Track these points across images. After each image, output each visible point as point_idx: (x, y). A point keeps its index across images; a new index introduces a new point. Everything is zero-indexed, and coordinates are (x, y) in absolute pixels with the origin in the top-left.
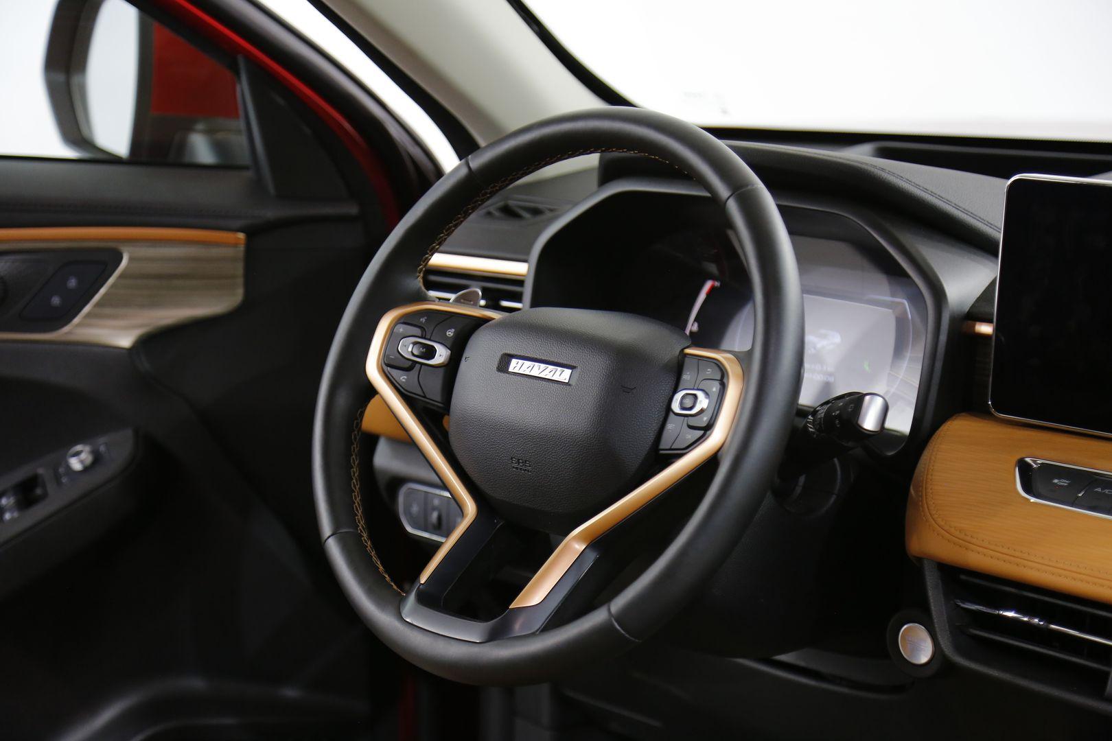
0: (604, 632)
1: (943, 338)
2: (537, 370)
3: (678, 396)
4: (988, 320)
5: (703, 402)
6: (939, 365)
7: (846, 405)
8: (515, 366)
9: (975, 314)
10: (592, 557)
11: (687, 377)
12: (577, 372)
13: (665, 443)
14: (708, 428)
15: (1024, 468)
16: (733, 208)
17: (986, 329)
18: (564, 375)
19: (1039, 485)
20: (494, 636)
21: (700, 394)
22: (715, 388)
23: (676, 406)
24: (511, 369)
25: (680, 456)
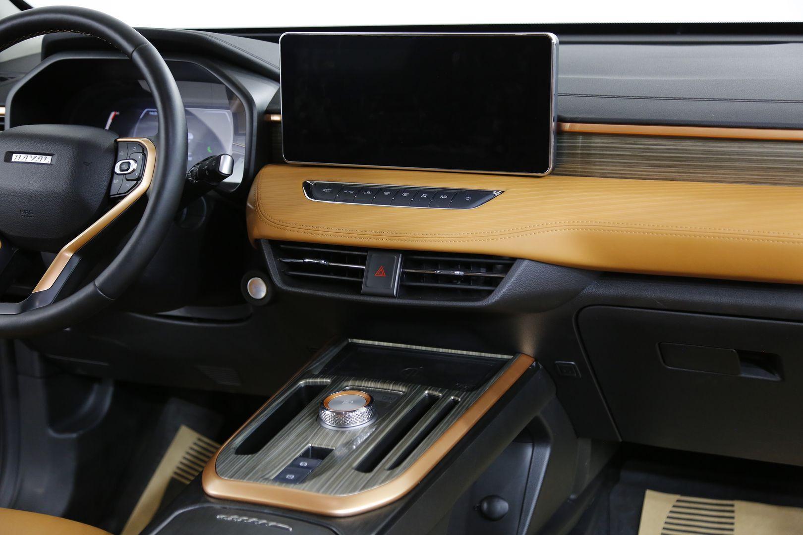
0: (93, 297)
1: (255, 124)
2: (30, 159)
3: (118, 165)
4: (278, 113)
5: (134, 165)
6: (255, 139)
7: (211, 162)
8: (15, 158)
9: (269, 111)
10: (77, 260)
11: (121, 154)
12: (55, 157)
13: (114, 191)
14: (139, 179)
15: (307, 186)
16: (136, 56)
17: (276, 118)
18: (48, 160)
19: (315, 193)
20: (24, 310)
21: (132, 162)
22: (140, 157)
23: (117, 170)
24: (13, 160)
25: (123, 197)
